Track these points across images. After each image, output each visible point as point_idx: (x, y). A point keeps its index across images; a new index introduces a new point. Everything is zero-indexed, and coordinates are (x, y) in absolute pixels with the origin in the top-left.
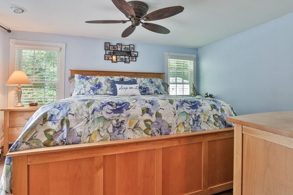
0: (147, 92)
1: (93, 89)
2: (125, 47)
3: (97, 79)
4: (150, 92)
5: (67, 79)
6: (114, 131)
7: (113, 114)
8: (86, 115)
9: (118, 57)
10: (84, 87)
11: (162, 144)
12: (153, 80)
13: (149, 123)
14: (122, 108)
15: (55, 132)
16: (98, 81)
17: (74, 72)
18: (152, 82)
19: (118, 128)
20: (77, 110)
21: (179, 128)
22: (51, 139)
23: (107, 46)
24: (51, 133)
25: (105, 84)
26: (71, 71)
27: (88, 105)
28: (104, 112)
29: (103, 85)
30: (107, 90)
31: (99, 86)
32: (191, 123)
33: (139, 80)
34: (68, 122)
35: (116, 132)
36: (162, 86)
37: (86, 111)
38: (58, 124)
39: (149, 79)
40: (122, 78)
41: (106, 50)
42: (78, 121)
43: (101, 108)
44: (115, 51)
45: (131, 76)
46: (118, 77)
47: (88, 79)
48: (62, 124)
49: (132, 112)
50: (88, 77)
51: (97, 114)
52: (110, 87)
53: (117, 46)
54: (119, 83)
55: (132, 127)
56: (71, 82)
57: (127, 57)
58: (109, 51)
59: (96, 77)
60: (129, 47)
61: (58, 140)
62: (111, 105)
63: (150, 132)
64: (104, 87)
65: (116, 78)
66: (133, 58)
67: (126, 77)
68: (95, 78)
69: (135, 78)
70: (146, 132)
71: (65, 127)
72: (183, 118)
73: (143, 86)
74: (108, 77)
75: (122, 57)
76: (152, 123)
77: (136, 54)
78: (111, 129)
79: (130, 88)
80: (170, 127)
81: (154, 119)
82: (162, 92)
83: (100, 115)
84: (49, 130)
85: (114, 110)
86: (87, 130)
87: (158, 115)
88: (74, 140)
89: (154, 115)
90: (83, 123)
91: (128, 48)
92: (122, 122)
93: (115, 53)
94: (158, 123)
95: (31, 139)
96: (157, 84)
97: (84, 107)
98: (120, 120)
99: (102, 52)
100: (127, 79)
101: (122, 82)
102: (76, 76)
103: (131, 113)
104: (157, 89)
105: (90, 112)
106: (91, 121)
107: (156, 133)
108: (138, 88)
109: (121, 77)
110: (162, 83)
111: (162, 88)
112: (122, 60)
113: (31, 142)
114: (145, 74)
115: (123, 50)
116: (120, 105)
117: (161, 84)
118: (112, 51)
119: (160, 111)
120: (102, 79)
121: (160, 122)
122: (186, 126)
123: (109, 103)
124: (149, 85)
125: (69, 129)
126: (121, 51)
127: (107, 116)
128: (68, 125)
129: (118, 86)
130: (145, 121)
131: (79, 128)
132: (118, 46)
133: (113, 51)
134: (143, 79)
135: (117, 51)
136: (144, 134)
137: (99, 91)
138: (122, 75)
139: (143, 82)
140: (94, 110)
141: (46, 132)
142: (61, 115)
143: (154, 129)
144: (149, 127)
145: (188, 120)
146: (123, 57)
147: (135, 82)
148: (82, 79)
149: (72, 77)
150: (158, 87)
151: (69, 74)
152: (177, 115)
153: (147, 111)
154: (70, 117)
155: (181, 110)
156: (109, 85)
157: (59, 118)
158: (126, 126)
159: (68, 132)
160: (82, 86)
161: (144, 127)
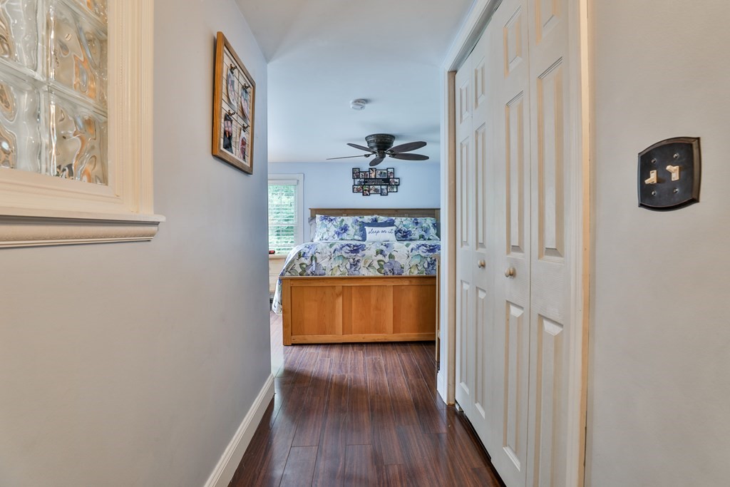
0: (409, 237)
1: (339, 234)
2: (381, 173)
3: (343, 220)
4: (413, 237)
5: (307, 220)
6: (351, 268)
7: (350, 254)
8: (329, 254)
9: (371, 187)
10: (327, 231)
11: (393, 282)
12: (419, 219)
13: (382, 263)
14: (358, 249)
15: (307, 266)
16: (344, 224)
17: (315, 212)
18: (417, 223)
19: (354, 265)
20: (322, 249)
21: (412, 270)
22: (304, 270)
23: (356, 173)
24: (304, 266)
25: (353, 227)
26: (311, 210)
27: (331, 246)
28: (343, 252)
29: (350, 228)
30: (355, 234)
31: (345, 229)
32: (426, 266)
33: (398, 220)
34: (316, 258)
35: (353, 269)
36: (432, 228)
37: (329, 250)
38: (309, 259)
39: (413, 219)
40: (376, 219)
41: (354, 179)
42: (323, 258)
43: (341, 249)
44: (367, 179)
45: (389, 215)
46: (370, 217)
47: (332, 220)
48: (312, 260)
49: (366, 252)
50: (332, 218)
51: (338, 254)
52: (358, 231)
53: (369, 171)
54: (368, 225)
55: (367, 266)
56: (311, 225)
57: (383, 187)
58: (358, 180)
59: (342, 218)
60: (386, 171)
61: (309, 272)
62: (349, 246)
63: (383, 271)
64: (351, 231)
65: (367, 219)
66: (393, 188)
67: (381, 217)
68: (340, 220)
69: (394, 218)
70: (379, 271)
71: (314, 262)
72: (417, 261)
73: (404, 229)
74: (357, 217)
75: (376, 187)
76: (385, 263)
77: (397, 181)
78: (348, 266)
79: (382, 232)
80: (402, 268)
81: (387, 259)
82: (431, 237)
83: (340, 254)
84: (303, 264)
85: (351, 251)
86: (329, 266)
87: (391, 256)
88: (320, 273)
89: (387, 257)
90: (327, 259)
91: (385, 173)
92: (358, 261)
93: (366, 182)
94: (391, 264)
95: (291, 269)
96: (424, 225)
97: (328, 247)
98: (356, 259)
99: (350, 182)
100: (382, 219)
101: (375, 223)
102: (318, 216)
103: (366, 254)
104: (423, 233)
105: (332, 252)
106: (333, 259)
107: (389, 273)
108: (394, 231)
109: (374, 216)
110: (434, 224)
111: (433, 231)
112: (376, 191)
113: (291, 271)
114: (411, 211)
115: (378, 177)
116: (357, 246)
117: (431, 225)
118: (363, 180)
119: (394, 253)
120: (349, 220)
121: (393, 263)
122: (420, 268)
123: (347, 245)
124: (412, 228)
125: (317, 264)
126: (375, 178)
127: (345, 255)
128: (316, 261)
129: (368, 229)
130: (379, 261)
131: (324, 263)
132: (371, 171)
133: (365, 179)
134: (405, 218)
135: (369, 179)
136: (377, 272)
137: (345, 236)
138: (376, 214)
139: (404, 223)
140: (335, 250)
141: (301, 265)
142: (310, 253)
143: (387, 269)
144: (382, 267)
145: (422, 263)
146: (378, 187)
147: (391, 224)
148: (324, 221)
149: (313, 218)
150: (426, 231)
151: (308, 214)
152: (410, 257)
153: (381, 252)
154: (317, 255)
155: (415, 253)
156: (358, 228)
157: (310, 255)
158: (361, 264)
159: (316, 266)
160: (325, 229)
161: (378, 267)
